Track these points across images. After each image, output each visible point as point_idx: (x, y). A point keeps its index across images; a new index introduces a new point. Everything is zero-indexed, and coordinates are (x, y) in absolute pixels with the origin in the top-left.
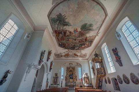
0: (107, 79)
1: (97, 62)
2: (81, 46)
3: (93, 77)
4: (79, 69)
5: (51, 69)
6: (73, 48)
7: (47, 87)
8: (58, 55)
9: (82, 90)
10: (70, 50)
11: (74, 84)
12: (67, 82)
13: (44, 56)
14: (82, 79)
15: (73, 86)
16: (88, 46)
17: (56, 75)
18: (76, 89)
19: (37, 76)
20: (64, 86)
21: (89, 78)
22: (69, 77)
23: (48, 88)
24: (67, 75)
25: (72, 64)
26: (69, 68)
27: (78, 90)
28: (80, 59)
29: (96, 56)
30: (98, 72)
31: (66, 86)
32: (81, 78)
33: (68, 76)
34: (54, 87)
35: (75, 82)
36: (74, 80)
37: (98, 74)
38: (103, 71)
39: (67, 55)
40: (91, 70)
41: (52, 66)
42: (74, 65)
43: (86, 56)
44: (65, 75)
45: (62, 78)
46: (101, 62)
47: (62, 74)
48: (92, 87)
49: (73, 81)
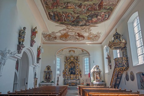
0: (129, 75)
1: (116, 48)
2: (90, 18)
3: (107, 71)
4: (86, 60)
5: (38, 59)
6: (76, 22)
7: (36, 85)
8: (50, 36)
9: (90, 89)
10: (70, 27)
11: (78, 82)
12: (66, 79)
13: (24, 37)
14: (89, 74)
15: (76, 84)
16: (104, 19)
17: (48, 68)
18: (80, 88)
19: (17, 70)
20: (62, 84)
21: (102, 73)
22: (69, 71)
23: (38, 86)
24: (65, 68)
25: (74, 51)
26: (68, 58)
27: (83, 89)
28: (88, 42)
29: (117, 38)
30: (116, 64)
31: (65, 84)
32: (88, 72)
33: (67, 70)
34: (47, 85)
35: (79, 79)
36: (78, 76)
37: (115, 67)
38: (124, 62)
39: (65, 36)
40: (106, 61)
41: (41, 55)
42: (77, 53)
43: (99, 38)
44: (63, 68)
45: (58, 72)
46: (124, 49)
47: (58, 67)
48: (105, 85)
49: (76, 77)
